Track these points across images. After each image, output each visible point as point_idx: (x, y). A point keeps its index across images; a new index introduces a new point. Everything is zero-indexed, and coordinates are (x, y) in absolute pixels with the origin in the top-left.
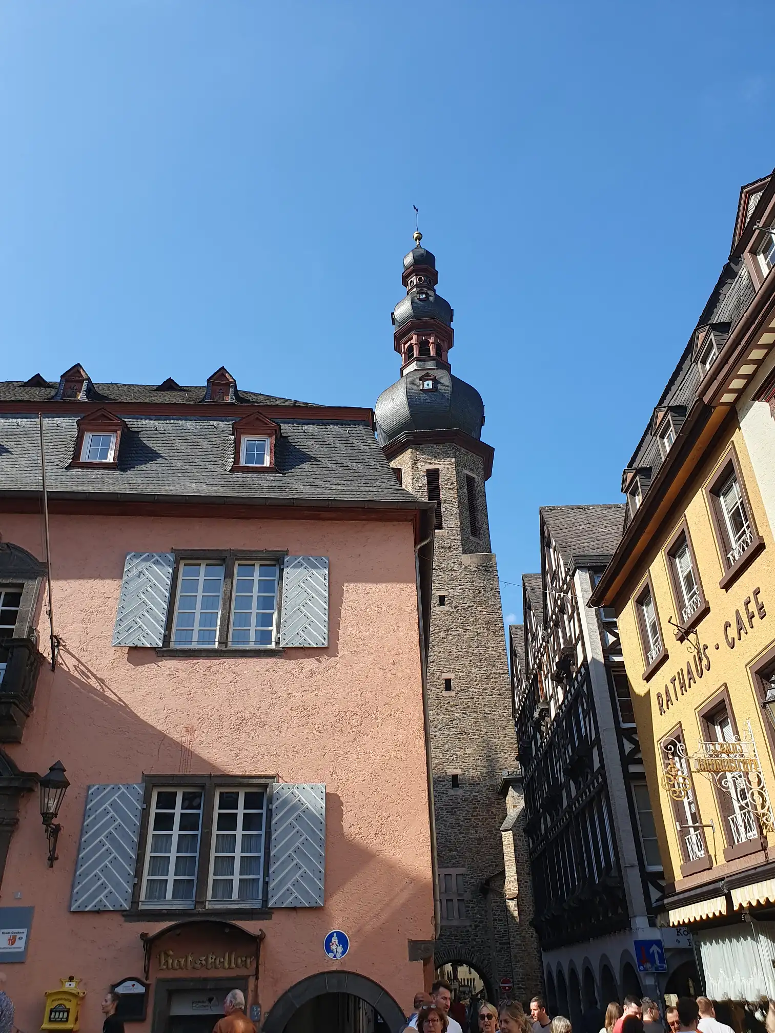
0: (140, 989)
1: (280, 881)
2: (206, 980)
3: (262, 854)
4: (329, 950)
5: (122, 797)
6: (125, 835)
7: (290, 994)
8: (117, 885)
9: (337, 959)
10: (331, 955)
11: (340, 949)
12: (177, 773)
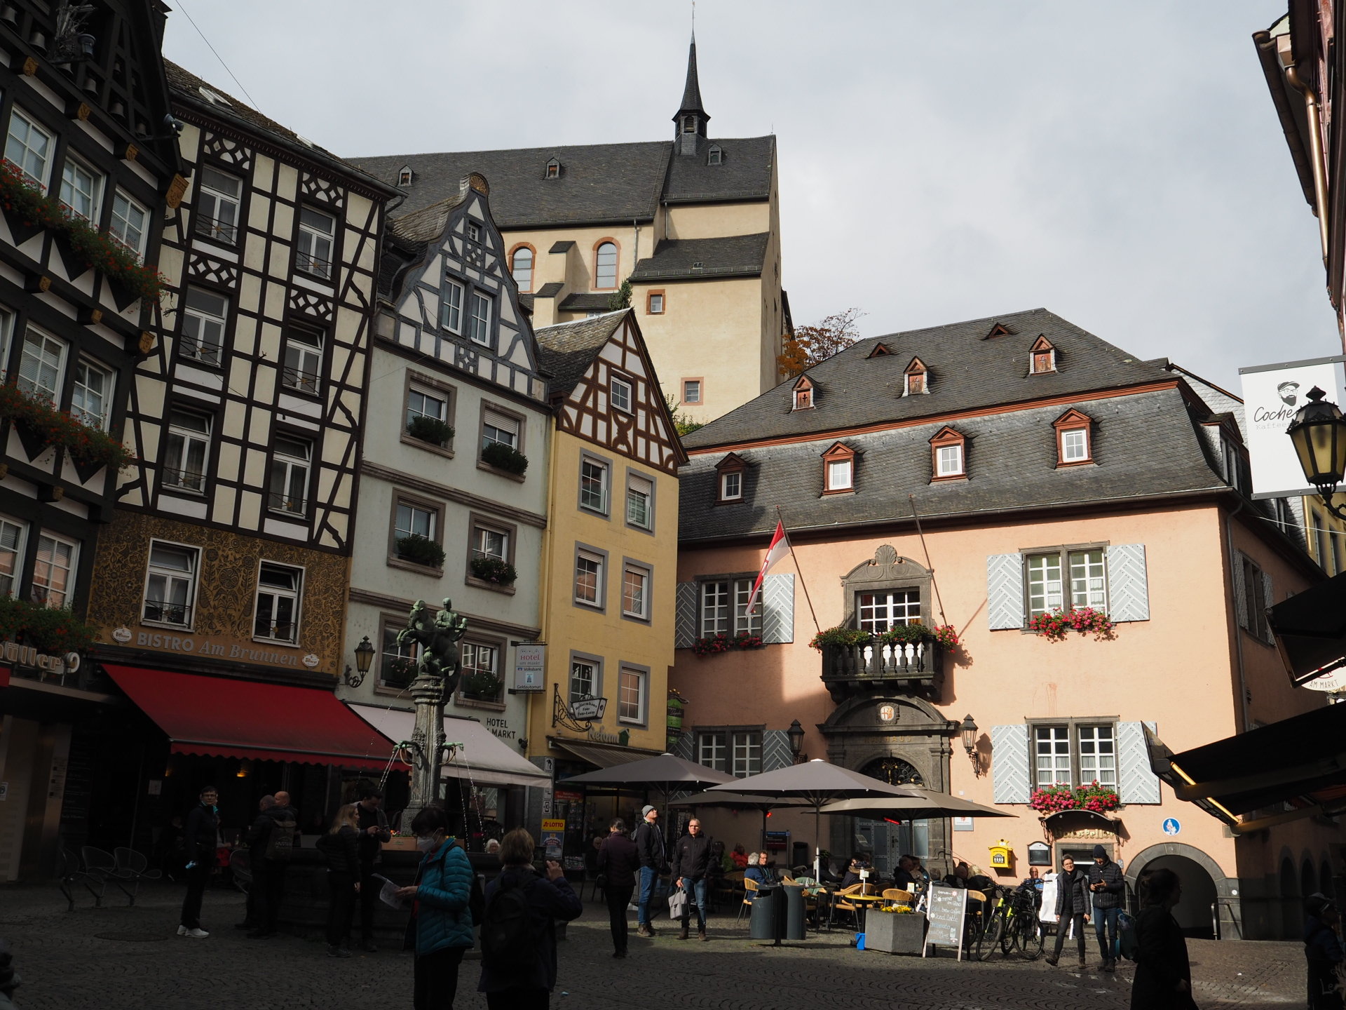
0: (1046, 848)
1: (1128, 787)
2: (1085, 844)
3: (1114, 769)
4: (1166, 829)
5: (1014, 733)
6: (1019, 757)
7: (1141, 855)
8: (1020, 788)
9: (1171, 835)
10: (1168, 833)
11: (1174, 829)
12: (1047, 716)
